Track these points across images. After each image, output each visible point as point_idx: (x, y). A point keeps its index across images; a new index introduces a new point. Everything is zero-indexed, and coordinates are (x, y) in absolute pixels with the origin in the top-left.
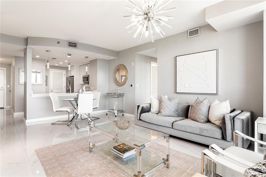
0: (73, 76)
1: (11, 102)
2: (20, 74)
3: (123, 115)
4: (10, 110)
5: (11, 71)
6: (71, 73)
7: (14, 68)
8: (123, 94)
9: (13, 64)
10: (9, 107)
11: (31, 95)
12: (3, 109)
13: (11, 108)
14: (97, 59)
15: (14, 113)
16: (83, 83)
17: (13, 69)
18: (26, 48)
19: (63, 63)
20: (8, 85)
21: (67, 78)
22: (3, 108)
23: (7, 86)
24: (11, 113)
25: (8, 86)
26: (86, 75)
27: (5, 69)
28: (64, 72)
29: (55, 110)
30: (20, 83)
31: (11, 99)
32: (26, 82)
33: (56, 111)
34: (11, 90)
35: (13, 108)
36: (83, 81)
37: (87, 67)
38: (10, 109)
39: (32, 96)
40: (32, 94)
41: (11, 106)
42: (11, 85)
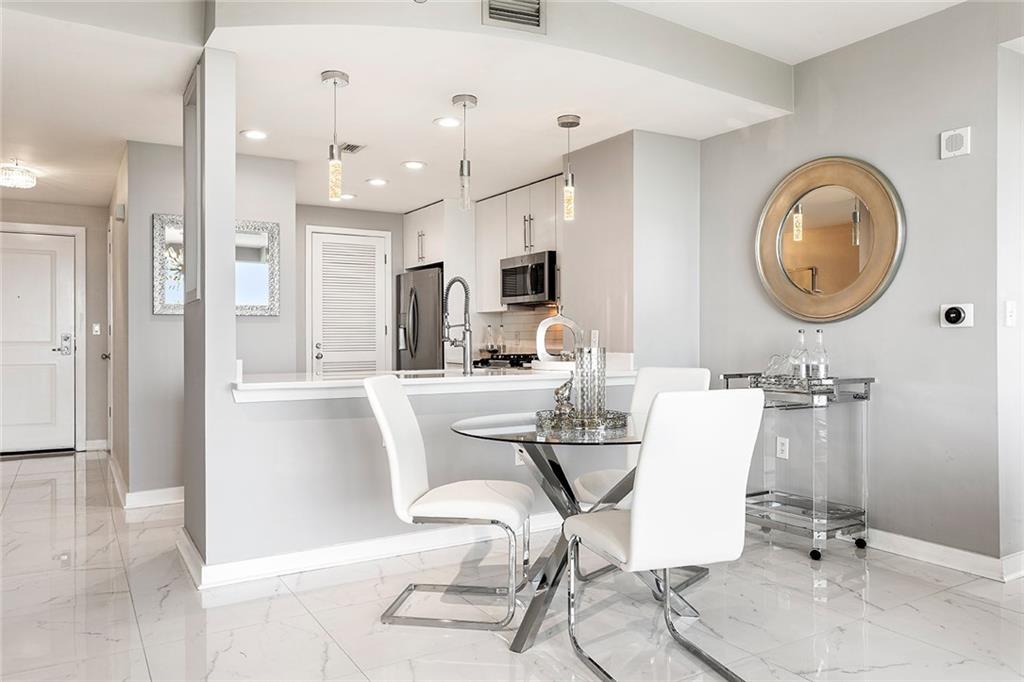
0: (440, 265)
1: (111, 420)
2: (156, 250)
3: (861, 544)
4: (106, 461)
5: (110, 241)
6: (421, 247)
7: (123, 220)
8: (868, 381)
9: (122, 196)
10: (100, 444)
11: (234, 386)
12: (71, 458)
13: (109, 451)
14: (631, 133)
15: (128, 495)
16: (504, 308)
17: (120, 223)
18: (201, 61)
19: (388, 181)
20: (96, 323)
21: (398, 277)
22: (70, 451)
23: (89, 329)
24: (110, 486)
25: (97, 328)
26: (527, 253)
27: (80, 231)
28: (381, 242)
29: (405, 514)
30: (156, 311)
31: (111, 404)
32: (199, 297)
33: (417, 520)
34: (111, 350)
35: (120, 452)
36: (504, 294)
37: (569, 191)
38: (103, 455)
39: (239, 397)
40: (241, 386)
41: (111, 441)
42: (111, 322)
